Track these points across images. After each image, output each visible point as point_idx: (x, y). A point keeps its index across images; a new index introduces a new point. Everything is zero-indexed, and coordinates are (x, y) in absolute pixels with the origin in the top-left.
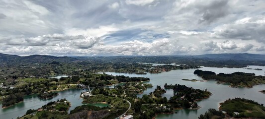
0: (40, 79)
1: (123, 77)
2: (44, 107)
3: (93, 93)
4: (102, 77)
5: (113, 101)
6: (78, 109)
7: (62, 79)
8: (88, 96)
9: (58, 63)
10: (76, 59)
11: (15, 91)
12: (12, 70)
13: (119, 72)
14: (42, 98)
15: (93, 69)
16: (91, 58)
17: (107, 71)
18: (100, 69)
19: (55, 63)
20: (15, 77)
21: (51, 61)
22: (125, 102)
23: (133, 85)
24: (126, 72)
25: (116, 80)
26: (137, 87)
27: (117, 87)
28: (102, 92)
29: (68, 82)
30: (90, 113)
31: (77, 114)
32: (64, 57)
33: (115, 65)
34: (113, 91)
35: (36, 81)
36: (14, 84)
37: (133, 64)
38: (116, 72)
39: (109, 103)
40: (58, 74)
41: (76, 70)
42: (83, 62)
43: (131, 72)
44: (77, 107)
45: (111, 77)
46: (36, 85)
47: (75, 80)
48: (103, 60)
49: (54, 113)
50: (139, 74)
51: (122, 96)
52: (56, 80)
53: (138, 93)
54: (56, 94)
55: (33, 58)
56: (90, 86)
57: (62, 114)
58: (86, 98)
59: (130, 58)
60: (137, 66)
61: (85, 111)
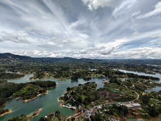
0: (84, 70)
1: (132, 74)
2: (85, 84)
3: (111, 82)
4: (116, 73)
5: (124, 90)
6: (101, 89)
7: (94, 71)
8: (107, 83)
9: (92, 63)
10: (101, 60)
11: (75, 74)
12: (74, 65)
13: (129, 70)
14: (85, 79)
15: (110, 67)
16: (109, 60)
17: (120, 69)
18: (115, 67)
19: (90, 62)
20: (75, 68)
21: (89, 61)
22: (133, 92)
23: (141, 81)
24: (135, 71)
25: (126, 75)
26: (145, 83)
27: (127, 80)
28: (116, 82)
29: (97, 73)
30: (108, 93)
31: (100, 92)
32: (95, 60)
33: (126, 65)
34: (124, 82)
35: (82, 71)
36: (75, 71)
37: (142, 65)
38: (127, 70)
39: (121, 90)
41: (101, 67)
42: (105, 62)
43: (139, 71)
45: (122, 73)
46: (83, 73)
47: (100, 72)
48: (117, 61)
49: (90, 88)
50: (148, 73)
51: (131, 87)
52: (91, 71)
53: (146, 88)
54: (91, 79)
55: (82, 60)
56: (109, 77)
57: (93, 90)
58: (105, 83)
59: (139, 61)
60: (145, 67)
61: (105, 91)
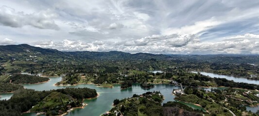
0: (142, 72)
1: (225, 80)
2: (144, 95)
3: (186, 92)
4: (196, 77)
5: (209, 106)
6: (169, 104)
7: (158, 74)
8: (180, 94)
9: (155, 60)
10: (170, 56)
11: (128, 78)
12: (126, 63)
13: (219, 73)
14: (143, 87)
15: (186, 67)
16: (184, 56)
17: (202, 71)
18: (195, 68)
19: (153, 60)
20: (128, 69)
21: (150, 57)
22: (225, 111)
23: (240, 93)
24: (230, 75)
25: (214, 83)
26: (248, 96)
27: (216, 91)
28: (195, 92)
29: (163, 78)
30: (181, 111)
31: (169, 109)
32: (160, 55)
33: (214, 64)
34: (209, 94)
35: (139, 73)
36: (127, 73)
37: (242, 65)
38: (215, 73)
39: (204, 107)
40: (155, 69)
41: (170, 67)
42: (177, 60)
43: (237, 75)
44: (169, 102)
45: (207, 79)
46: (140, 76)
47: (168, 76)
48: (198, 58)
49: (151, 102)
50: (252, 79)
51: (222, 102)
52: (153, 74)
53: (248, 104)
54: (153, 86)
55: (139, 55)
56: (183, 84)
57: (157, 104)
58: (178, 95)
59: (236, 58)
60: (248, 68)
61: (177, 107)
